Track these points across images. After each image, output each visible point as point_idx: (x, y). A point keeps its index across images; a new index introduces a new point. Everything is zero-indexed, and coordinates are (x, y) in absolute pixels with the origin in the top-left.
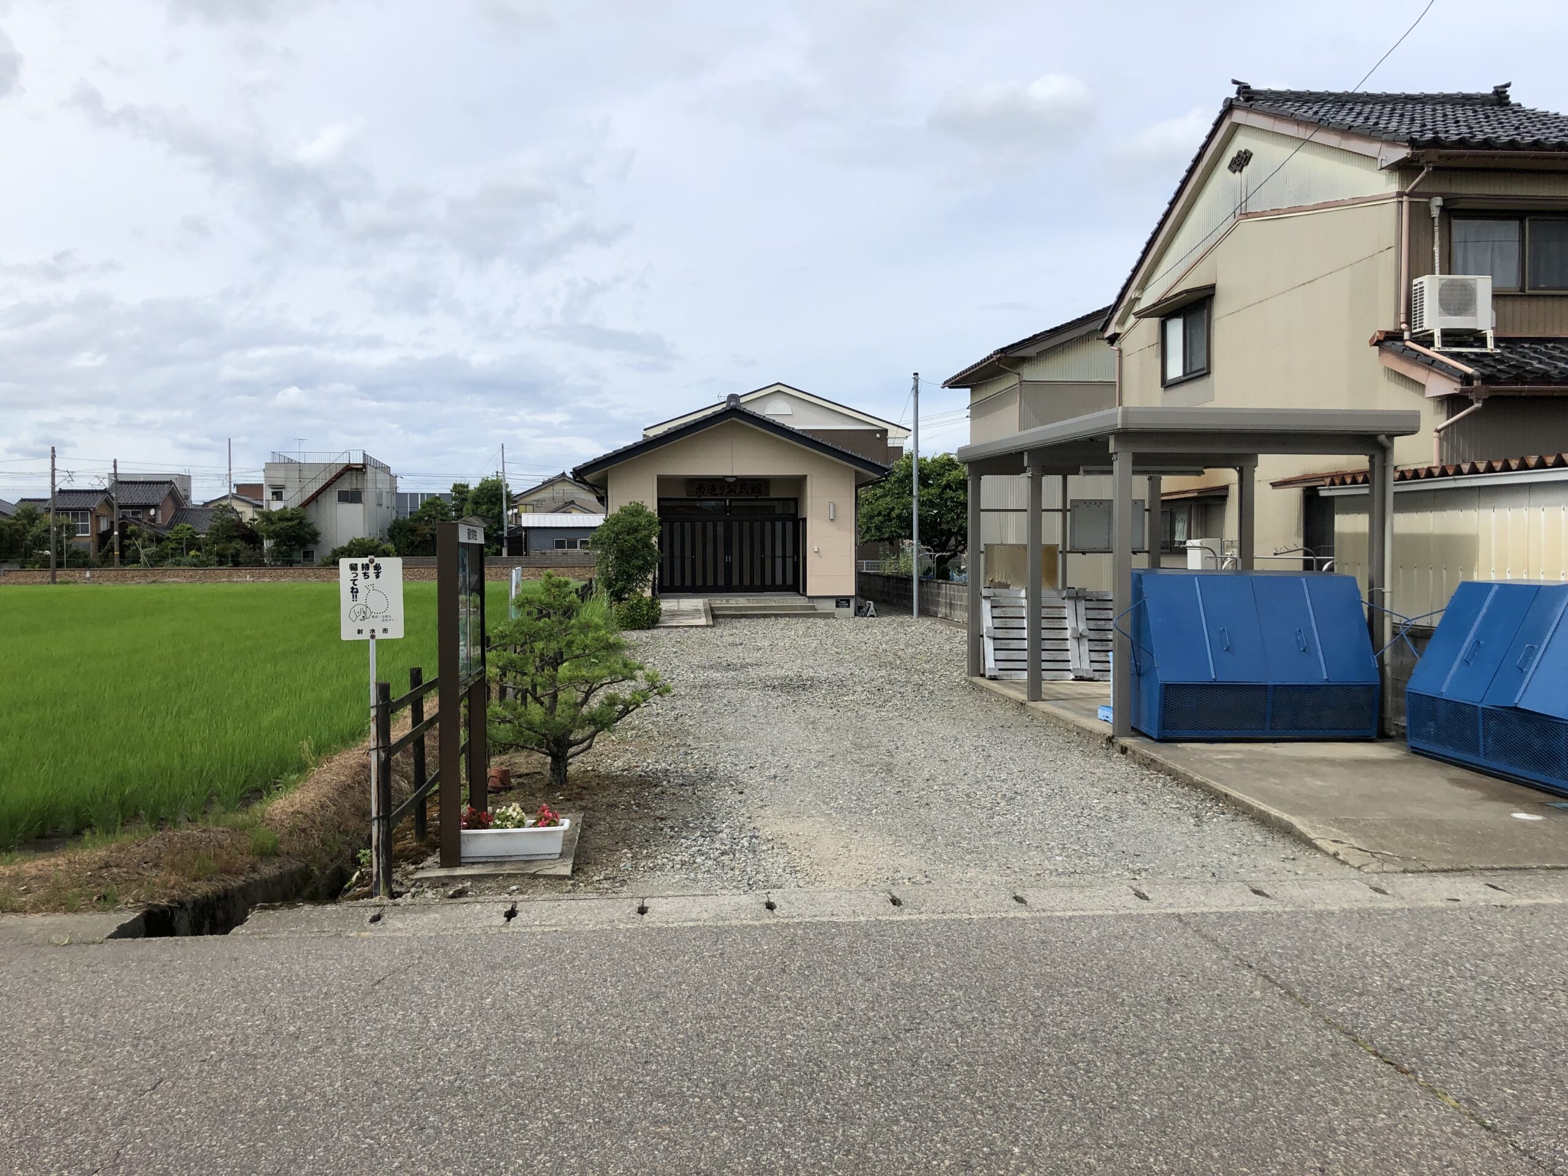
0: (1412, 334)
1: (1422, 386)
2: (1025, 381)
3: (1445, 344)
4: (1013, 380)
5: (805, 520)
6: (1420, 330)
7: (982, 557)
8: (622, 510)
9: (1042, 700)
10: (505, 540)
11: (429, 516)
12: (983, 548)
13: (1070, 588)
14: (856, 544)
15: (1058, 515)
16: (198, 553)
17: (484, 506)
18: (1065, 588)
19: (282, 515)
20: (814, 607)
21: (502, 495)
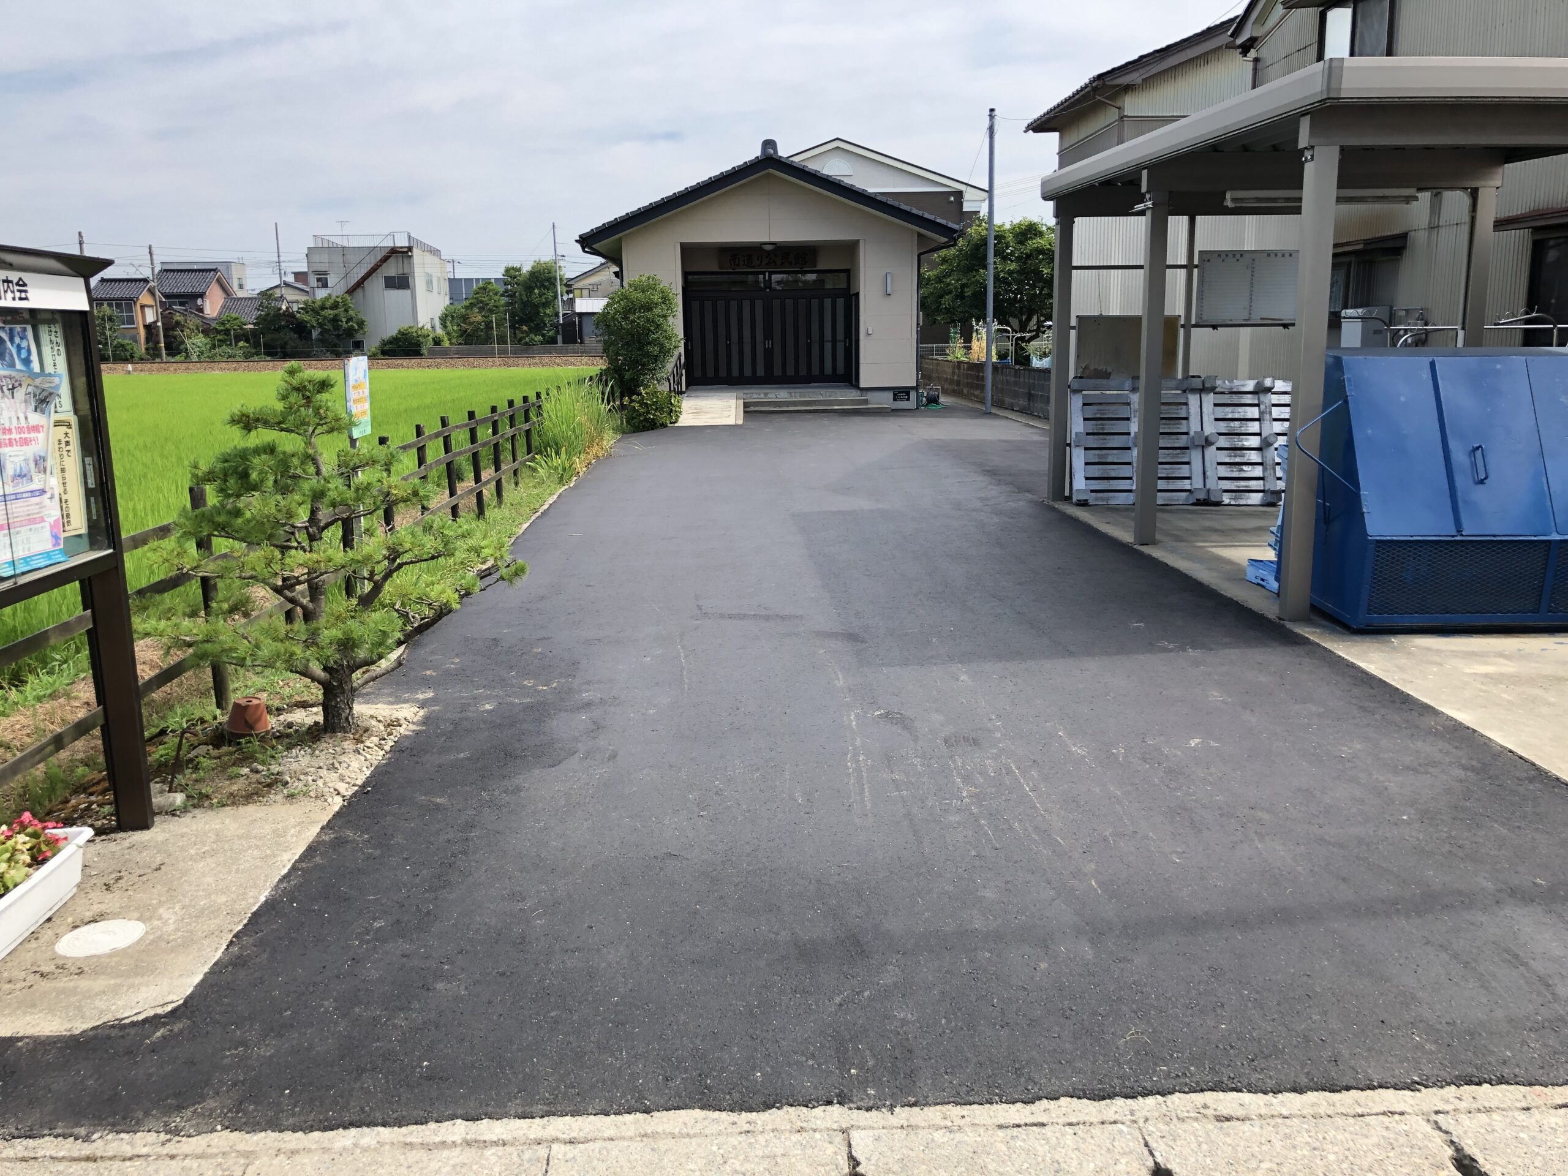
2: (1127, 117)
4: (1112, 115)
5: (857, 295)
7: (1073, 334)
8: (630, 285)
9: (1153, 542)
10: (560, 327)
11: (482, 302)
12: (1073, 322)
13: (1193, 377)
14: (918, 324)
15: (1182, 273)
16: (246, 344)
17: (536, 291)
18: (1187, 376)
19: (328, 304)
20: (866, 402)
21: (556, 279)
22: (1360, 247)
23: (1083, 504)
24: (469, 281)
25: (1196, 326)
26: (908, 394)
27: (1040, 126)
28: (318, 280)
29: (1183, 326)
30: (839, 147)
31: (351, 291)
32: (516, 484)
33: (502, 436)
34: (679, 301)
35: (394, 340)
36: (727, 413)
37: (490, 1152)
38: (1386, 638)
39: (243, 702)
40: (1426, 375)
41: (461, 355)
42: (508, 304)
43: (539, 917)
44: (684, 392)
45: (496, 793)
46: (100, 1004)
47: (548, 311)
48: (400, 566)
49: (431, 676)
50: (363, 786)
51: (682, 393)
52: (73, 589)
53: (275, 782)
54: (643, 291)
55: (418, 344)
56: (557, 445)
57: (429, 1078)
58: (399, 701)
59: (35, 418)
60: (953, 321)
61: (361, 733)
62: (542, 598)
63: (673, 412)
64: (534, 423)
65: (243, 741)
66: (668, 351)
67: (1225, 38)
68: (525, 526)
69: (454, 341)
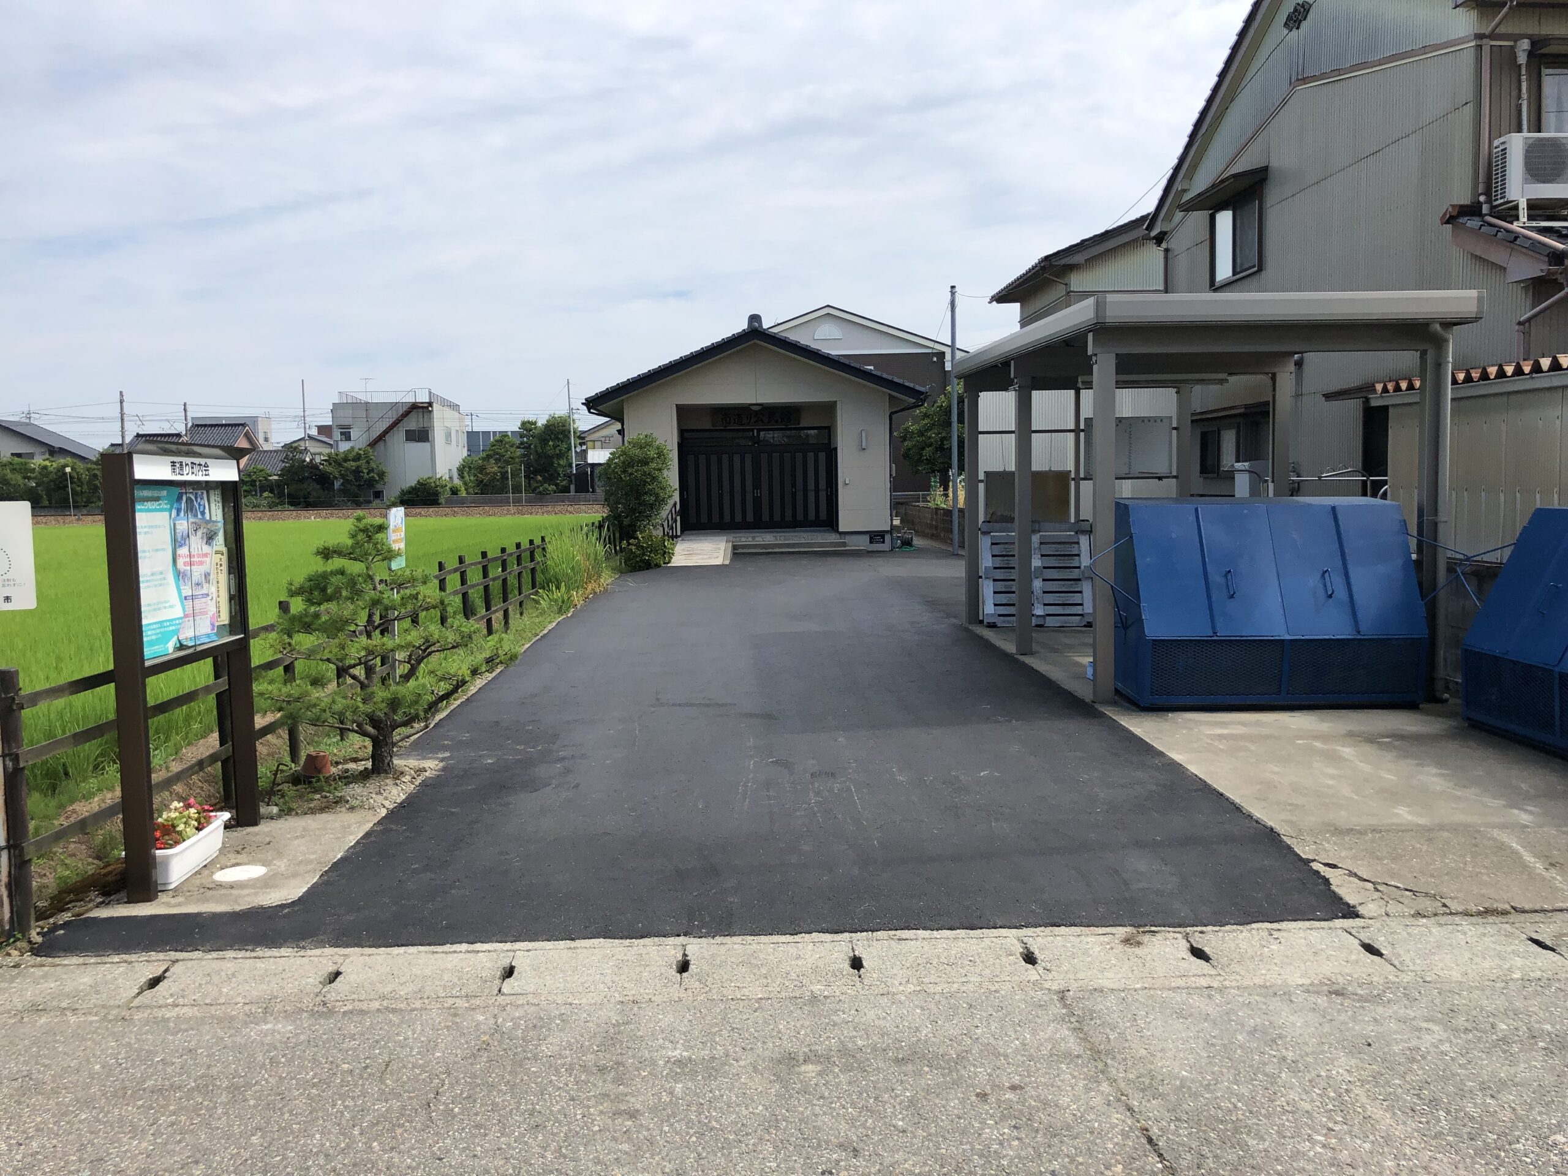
0: (1492, 207)
1: (1504, 269)
2: (1073, 291)
3: (1531, 218)
4: (1059, 290)
5: (836, 449)
6: (1502, 201)
7: (981, 486)
8: (629, 442)
9: (1032, 653)
10: (573, 477)
11: (498, 454)
12: (981, 476)
13: (1083, 521)
14: (891, 475)
15: (1072, 435)
16: (270, 495)
17: (551, 443)
18: (1078, 520)
19: (351, 456)
20: (844, 544)
21: (570, 432)
22: (1242, 410)
23: (992, 626)
24: (486, 434)
25: (1084, 479)
26: (883, 537)
27: (1003, 297)
28: (342, 434)
29: (1073, 479)
30: (830, 314)
31: (373, 444)
32: (521, 614)
33: (510, 573)
34: (674, 456)
35: (413, 491)
36: (716, 555)
37: (480, 954)
38: (1166, 713)
39: (314, 754)
40: (1192, 518)
41: (477, 503)
42: (524, 455)
43: (517, 861)
44: (679, 537)
45: (493, 806)
46: (248, 899)
47: (561, 462)
48: (430, 654)
49: (448, 745)
50: (401, 803)
51: (677, 537)
52: (207, 665)
53: (340, 801)
54: (641, 448)
55: (436, 494)
56: (557, 581)
57: (447, 928)
58: (424, 758)
59: (206, 549)
60: (933, 471)
61: (398, 775)
62: (536, 695)
63: (667, 554)
64: (538, 562)
65: (314, 780)
66: (663, 500)
67: (1142, 230)
68: (527, 646)
69: (471, 490)
